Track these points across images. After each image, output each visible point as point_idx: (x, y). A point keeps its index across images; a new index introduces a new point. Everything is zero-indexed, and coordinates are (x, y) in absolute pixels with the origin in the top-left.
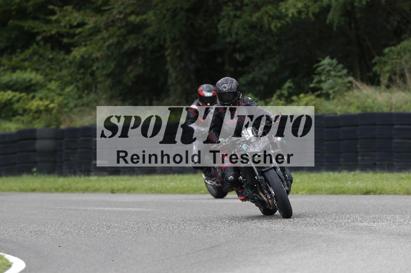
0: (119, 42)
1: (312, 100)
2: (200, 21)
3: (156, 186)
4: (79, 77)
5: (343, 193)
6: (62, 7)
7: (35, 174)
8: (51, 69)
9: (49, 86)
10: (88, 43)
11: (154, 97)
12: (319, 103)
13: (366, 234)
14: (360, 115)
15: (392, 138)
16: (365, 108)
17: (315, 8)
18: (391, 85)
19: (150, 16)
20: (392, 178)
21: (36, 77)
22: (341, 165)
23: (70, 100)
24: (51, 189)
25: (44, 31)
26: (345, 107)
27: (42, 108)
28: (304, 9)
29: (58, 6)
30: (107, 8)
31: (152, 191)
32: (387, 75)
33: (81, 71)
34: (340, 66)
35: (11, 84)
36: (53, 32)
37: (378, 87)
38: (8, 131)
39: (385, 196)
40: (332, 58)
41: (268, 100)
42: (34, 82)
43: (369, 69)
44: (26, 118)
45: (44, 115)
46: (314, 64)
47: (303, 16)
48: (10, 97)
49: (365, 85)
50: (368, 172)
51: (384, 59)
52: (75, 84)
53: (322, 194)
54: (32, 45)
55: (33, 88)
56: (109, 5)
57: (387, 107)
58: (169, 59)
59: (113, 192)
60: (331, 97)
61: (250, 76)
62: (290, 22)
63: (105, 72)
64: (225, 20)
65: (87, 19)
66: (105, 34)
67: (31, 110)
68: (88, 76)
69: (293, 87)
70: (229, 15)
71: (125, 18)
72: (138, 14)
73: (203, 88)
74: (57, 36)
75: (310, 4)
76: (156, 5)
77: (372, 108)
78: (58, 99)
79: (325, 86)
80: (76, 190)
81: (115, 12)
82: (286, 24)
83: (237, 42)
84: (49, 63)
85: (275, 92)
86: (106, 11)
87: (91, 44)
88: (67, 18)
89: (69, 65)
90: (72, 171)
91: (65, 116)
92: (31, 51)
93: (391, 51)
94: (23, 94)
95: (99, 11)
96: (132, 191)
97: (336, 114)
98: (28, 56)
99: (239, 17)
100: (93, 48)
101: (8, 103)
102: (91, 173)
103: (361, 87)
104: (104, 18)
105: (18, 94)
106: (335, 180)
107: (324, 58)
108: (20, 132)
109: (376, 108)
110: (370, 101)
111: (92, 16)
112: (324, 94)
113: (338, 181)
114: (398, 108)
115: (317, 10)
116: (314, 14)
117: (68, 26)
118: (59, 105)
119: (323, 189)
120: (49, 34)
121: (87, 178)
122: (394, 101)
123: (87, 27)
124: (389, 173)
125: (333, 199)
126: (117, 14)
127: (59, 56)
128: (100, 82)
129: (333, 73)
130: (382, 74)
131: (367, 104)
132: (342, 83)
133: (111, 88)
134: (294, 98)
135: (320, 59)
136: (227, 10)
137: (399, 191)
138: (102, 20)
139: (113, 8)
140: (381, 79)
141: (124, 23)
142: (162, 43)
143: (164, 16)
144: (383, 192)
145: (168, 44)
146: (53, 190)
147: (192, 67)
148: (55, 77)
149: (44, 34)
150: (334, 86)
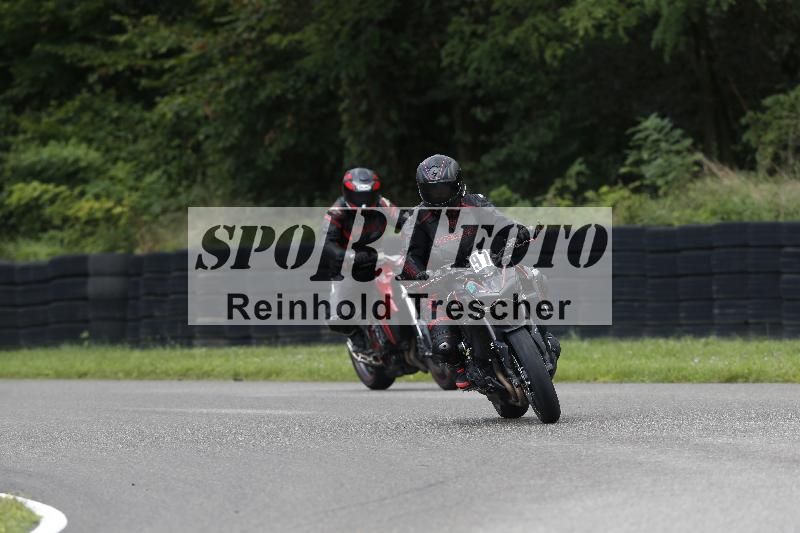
0: (248, 86)
1: (624, 198)
2: (405, 45)
3: (322, 366)
4: (171, 154)
5: (686, 379)
6: (137, 17)
7: (86, 343)
8: (117, 138)
9: (113, 172)
10: (189, 87)
11: (317, 194)
12: (637, 204)
13: (730, 460)
14: (717, 227)
15: (779, 273)
16: (728, 214)
17: (628, 19)
18: (777, 168)
19: (309, 35)
20: (779, 350)
21: (86, 155)
22: (680, 325)
23: (153, 198)
24: (116, 373)
25: (103, 65)
26: (688, 212)
27: (99, 215)
28: (608, 21)
29: (129, 16)
30: (224, 19)
31: (313, 376)
32: (770, 150)
33: (176, 142)
34: (678, 132)
35: (38, 168)
36: (120, 67)
37: (752, 173)
38: (32, 260)
39: (766, 386)
40: (663, 116)
41: (538, 199)
42: (83, 164)
43: (735, 137)
44: (68, 234)
45: (102, 228)
46: (627, 129)
47: (607, 35)
48: (36, 194)
49: (727, 169)
50: (733, 339)
51: (765, 117)
52: (163, 168)
53: (643, 381)
54: (79, 92)
55: (81, 175)
56: (230, 14)
57: (770, 211)
58: (345, 118)
59: (237, 378)
60: (661, 192)
61: (504, 152)
62: (581, 46)
63: (220, 145)
64: (455, 41)
65: (186, 41)
66: (222, 70)
67: (77, 219)
68: (189, 152)
69: (588, 172)
70: (462, 32)
71: (260, 38)
72: (284, 32)
73: (353, 174)
74: (127, 73)
75: (619, 10)
76: (322, 13)
77: (739, 214)
78: (131, 198)
79: (649, 171)
80: (166, 375)
81: (241, 26)
82: (573, 49)
83: (478, 85)
84: (111, 128)
85: (552, 183)
86: (223, 25)
87: (194, 90)
88: (148, 40)
89: (151, 131)
90: (158, 337)
91: (144, 230)
92: (77, 103)
93: (777, 102)
94: (62, 188)
95: (209, 24)
96: (274, 376)
97: (670, 225)
98: (71, 114)
99: (482, 37)
100: (199, 97)
101: (33, 206)
102: (195, 342)
103: (720, 174)
104: (220, 39)
105: (51, 188)
106: (669, 353)
107: (646, 117)
108: (56, 263)
109: (748, 213)
110: (736, 199)
111: (196, 36)
112: (647, 186)
113: (674, 355)
114: (792, 214)
115: (634, 22)
116: (626, 29)
117: (149, 55)
118: (133, 209)
119: (647, 372)
120: (111, 71)
121: (186, 351)
122: (783, 199)
123: (186, 56)
124: (775, 339)
125: (665, 391)
126: (244, 31)
127: (131, 113)
128: (212, 164)
129: (663, 145)
130: (761, 147)
131: (730, 206)
132: (682, 165)
133: (233, 177)
134: (590, 194)
135: (639, 119)
136: (459, 23)
137: (794, 376)
138: (214, 42)
139: (237, 20)
140: (758, 157)
141: (258, 48)
142: (332, 87)
143: (337, 35)
144: (762, 378)
145: (344, 89)
146: (121, 375)
147: (390, 135)
148: (123, 154)
149: (103, 71)
150: (667, 170)
